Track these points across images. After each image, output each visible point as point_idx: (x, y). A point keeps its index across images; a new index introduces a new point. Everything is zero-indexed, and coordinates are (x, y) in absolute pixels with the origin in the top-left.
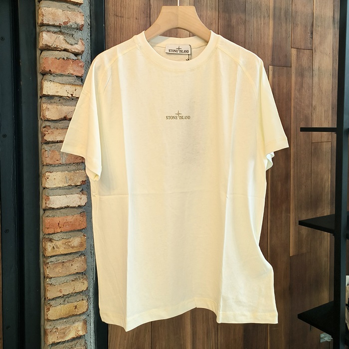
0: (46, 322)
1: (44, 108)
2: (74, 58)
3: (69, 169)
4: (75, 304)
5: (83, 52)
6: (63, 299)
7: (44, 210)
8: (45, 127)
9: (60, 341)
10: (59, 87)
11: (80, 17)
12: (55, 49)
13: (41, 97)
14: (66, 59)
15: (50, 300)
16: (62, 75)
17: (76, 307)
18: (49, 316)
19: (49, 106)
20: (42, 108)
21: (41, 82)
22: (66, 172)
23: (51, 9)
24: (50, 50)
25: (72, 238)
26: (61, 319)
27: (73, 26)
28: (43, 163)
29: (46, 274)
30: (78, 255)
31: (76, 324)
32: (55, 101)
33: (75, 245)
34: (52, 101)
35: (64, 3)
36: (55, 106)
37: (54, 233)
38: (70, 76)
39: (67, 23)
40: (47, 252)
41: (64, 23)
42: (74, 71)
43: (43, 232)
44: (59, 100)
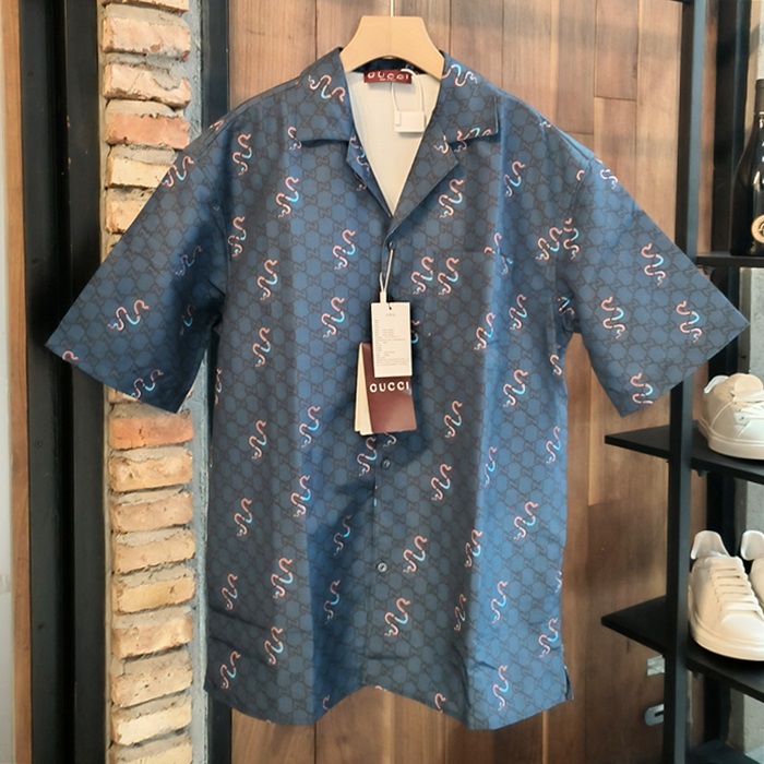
0: (115, 616)
1: (114, 209)
2: (170, 113)
4: (172, 583)
5: (187, 103)
6: (148, 574)
7: (113, 404)
8: (113, 245)
9: (142, 652)
10: (143, 171)
11: (181, 35)
12: (136, 97)
13: (106, 189)
14: (155, 116)
15: (123, 574)
16: (147, 147)
17: (172, 590)
18: (121, 604)
19: (123, 205)
20: (108, 210)
21: (108, 161)
23: (127, 21)
24: (124, 99)
25: (165, 458)
26: (144, 611)
27: (169, 54)
29: (115, 525)
30: (176, 491)
31: (173, 622)
32: (135, 196)
33: (172, 472)
34: (128, 195)
35: (153, 10)
36: (134, 206)
37: (131, 449)
38: (161, 149)
39: (158, 47)
40: (118, 483)
41: (152, 47)
42: (171, 139)
43: (109, 445)
44: (142, 196)
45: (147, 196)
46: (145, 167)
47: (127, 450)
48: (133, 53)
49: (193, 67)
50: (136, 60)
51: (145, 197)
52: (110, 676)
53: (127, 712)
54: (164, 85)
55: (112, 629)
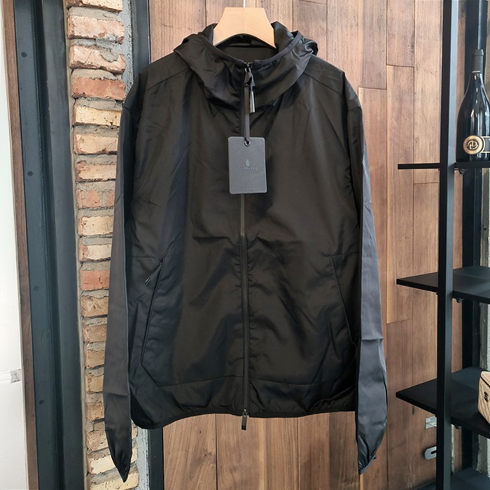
0: (87, 395)
1: (78, 139)
2: (113, 77)
3: (110, 214)
5: (123, 70)
7: (82, 263)
8: (79, 163)
10: (96, 114)
11: (118, 27)
12: (90, 67)
13: (73, 126)
14: (102, 79)
15: (91, 369)
16: (98, 99)
18: (91, 387)
19: (84, 137)
20: (75, 139)
21: (74, 108)
22: (107, 217)
23: (83, 17)
24: (83, 68)
27: (111, 39)
28: (78, 207)
29: (86, 339)
32: (91, 130)
34: (87, 130)
35: (100, 11)
36: (91, 136)
37: (94, 290)
38: (107, 100)
39: (104, 34)
40: (86, 312)
41: (99, 35)
42: (114, 94)
43: (81, 289)
44: (96, 130)
45: (99, 130)
46: (98, 112)
47: (92, 291)
48: (87, 38)
49: (126, 48)
50: (89, 43)
51: (98, 131)
52: (85, 431)
53: (96, 454)
54: (108, 59)
55: (85, 403)
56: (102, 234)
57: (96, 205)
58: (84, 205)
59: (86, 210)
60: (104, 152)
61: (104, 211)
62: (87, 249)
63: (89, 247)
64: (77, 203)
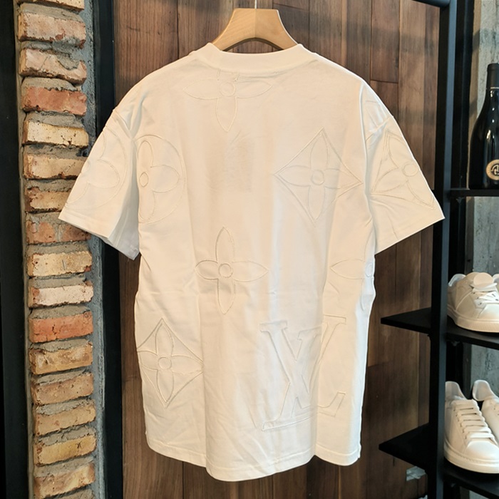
0: (36, 468)
1: (30, 161)
2: (72, 88)
3: (67, 250)
4: (78, 441)
5: (84, 79)
6: (61, 435)
7: (31, 309)
8: (30, 189)
9: (57, 493)
10: (51, 131)
11: (79, 28)
12: (45, 75)
13: (23, 145)
14: (60, 89)
15: (42, 436)
16: (54, 113)
17: (79, 445)
18: (41, 458)
19: (37, 159)
20: (25, 161)
21: (24, 124)
22: (64, 254)
23: (37, 16)
24: (36, 76)
25: (72, 348)
26: (58, 462)
27: (70, 42)
28: (28, 242)
29: (35, 400)
30: (81, 372)
31: (80, 469)
32: (46, 151)
33: (77, 358)
34: (41, 150)
35: (57, 8)
36: (45, 158)
37: (47, 342)
38: (65, 115)
39: (61, 37)
40: (36, 368)
41: (56, 37)
42: (73, 107)
43: (30, 340)
44: (51, 150)
45: (55, 151)
46: (54, 129)
47: (44, 343)
48: (42, 41)
49: (87, 53)
50: (45, 46)
51: (53, 152)
54: (66, 65)
55: (34, 477)
56: (56, 274)
57: (50, 240)
58: (36, 239)
59: (37, 246)
60: (60, 177)
61: (59, 246)
62: (39, 292)
63: (41, 290)
64: (27, 238)
